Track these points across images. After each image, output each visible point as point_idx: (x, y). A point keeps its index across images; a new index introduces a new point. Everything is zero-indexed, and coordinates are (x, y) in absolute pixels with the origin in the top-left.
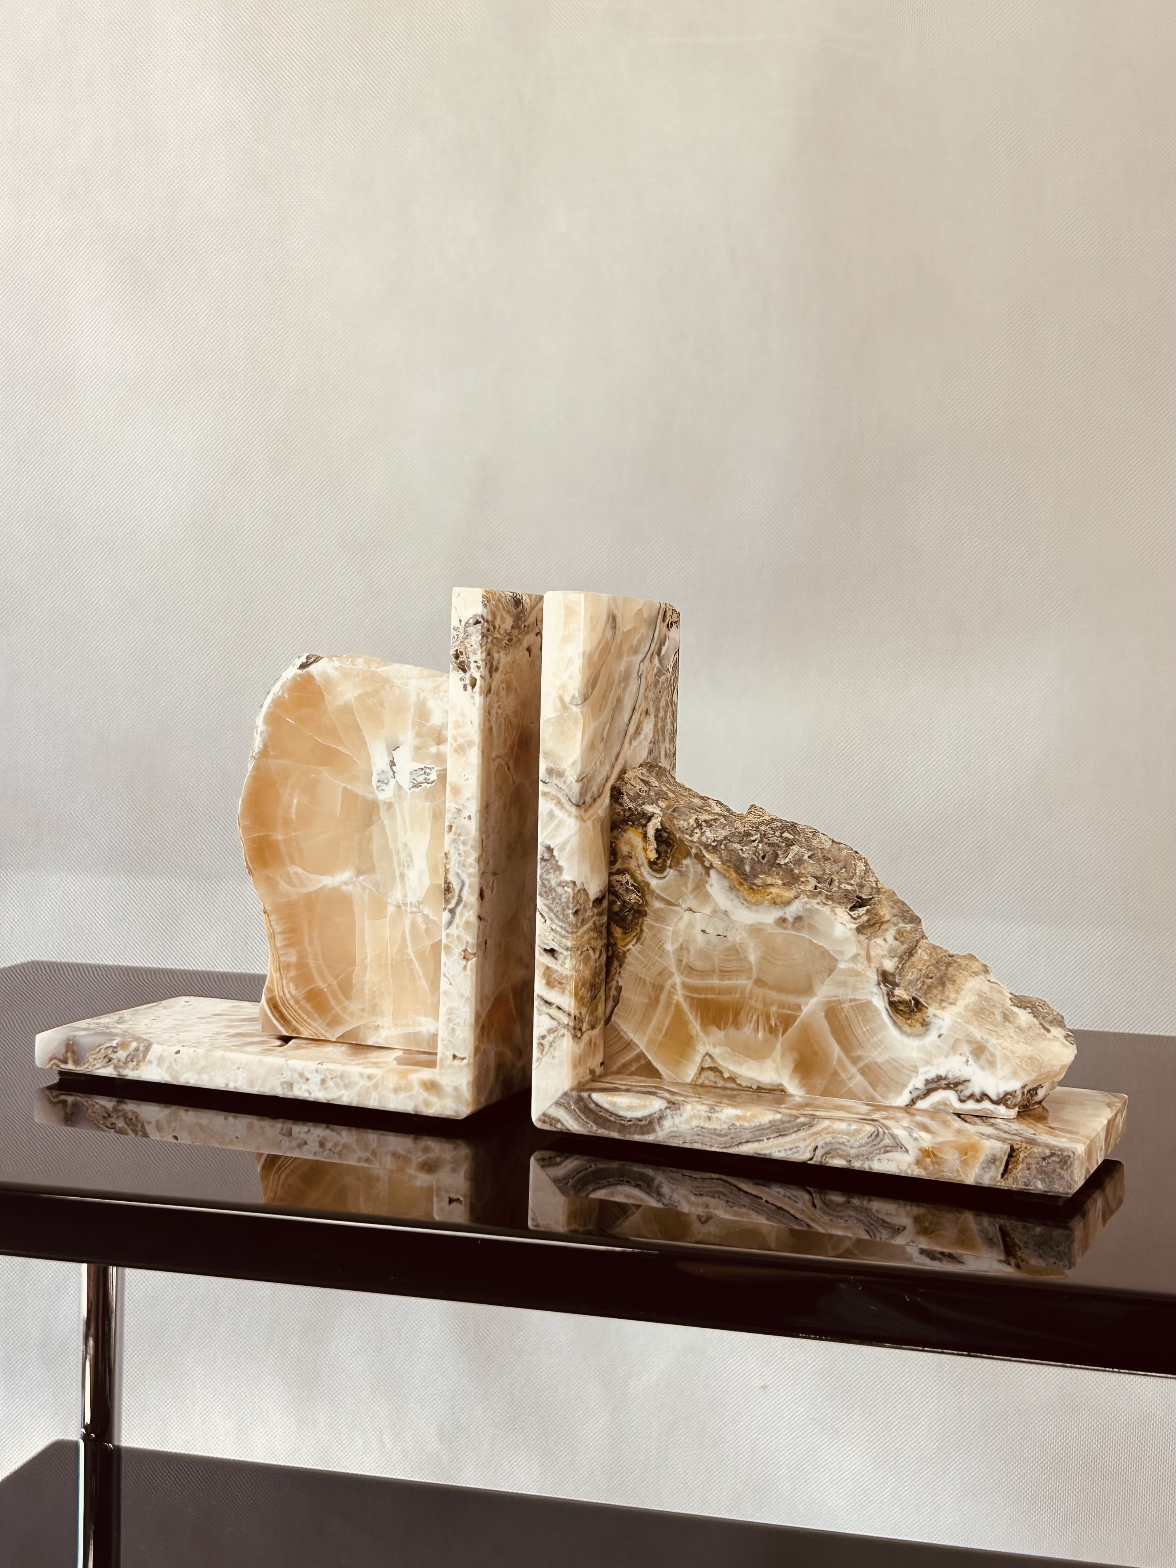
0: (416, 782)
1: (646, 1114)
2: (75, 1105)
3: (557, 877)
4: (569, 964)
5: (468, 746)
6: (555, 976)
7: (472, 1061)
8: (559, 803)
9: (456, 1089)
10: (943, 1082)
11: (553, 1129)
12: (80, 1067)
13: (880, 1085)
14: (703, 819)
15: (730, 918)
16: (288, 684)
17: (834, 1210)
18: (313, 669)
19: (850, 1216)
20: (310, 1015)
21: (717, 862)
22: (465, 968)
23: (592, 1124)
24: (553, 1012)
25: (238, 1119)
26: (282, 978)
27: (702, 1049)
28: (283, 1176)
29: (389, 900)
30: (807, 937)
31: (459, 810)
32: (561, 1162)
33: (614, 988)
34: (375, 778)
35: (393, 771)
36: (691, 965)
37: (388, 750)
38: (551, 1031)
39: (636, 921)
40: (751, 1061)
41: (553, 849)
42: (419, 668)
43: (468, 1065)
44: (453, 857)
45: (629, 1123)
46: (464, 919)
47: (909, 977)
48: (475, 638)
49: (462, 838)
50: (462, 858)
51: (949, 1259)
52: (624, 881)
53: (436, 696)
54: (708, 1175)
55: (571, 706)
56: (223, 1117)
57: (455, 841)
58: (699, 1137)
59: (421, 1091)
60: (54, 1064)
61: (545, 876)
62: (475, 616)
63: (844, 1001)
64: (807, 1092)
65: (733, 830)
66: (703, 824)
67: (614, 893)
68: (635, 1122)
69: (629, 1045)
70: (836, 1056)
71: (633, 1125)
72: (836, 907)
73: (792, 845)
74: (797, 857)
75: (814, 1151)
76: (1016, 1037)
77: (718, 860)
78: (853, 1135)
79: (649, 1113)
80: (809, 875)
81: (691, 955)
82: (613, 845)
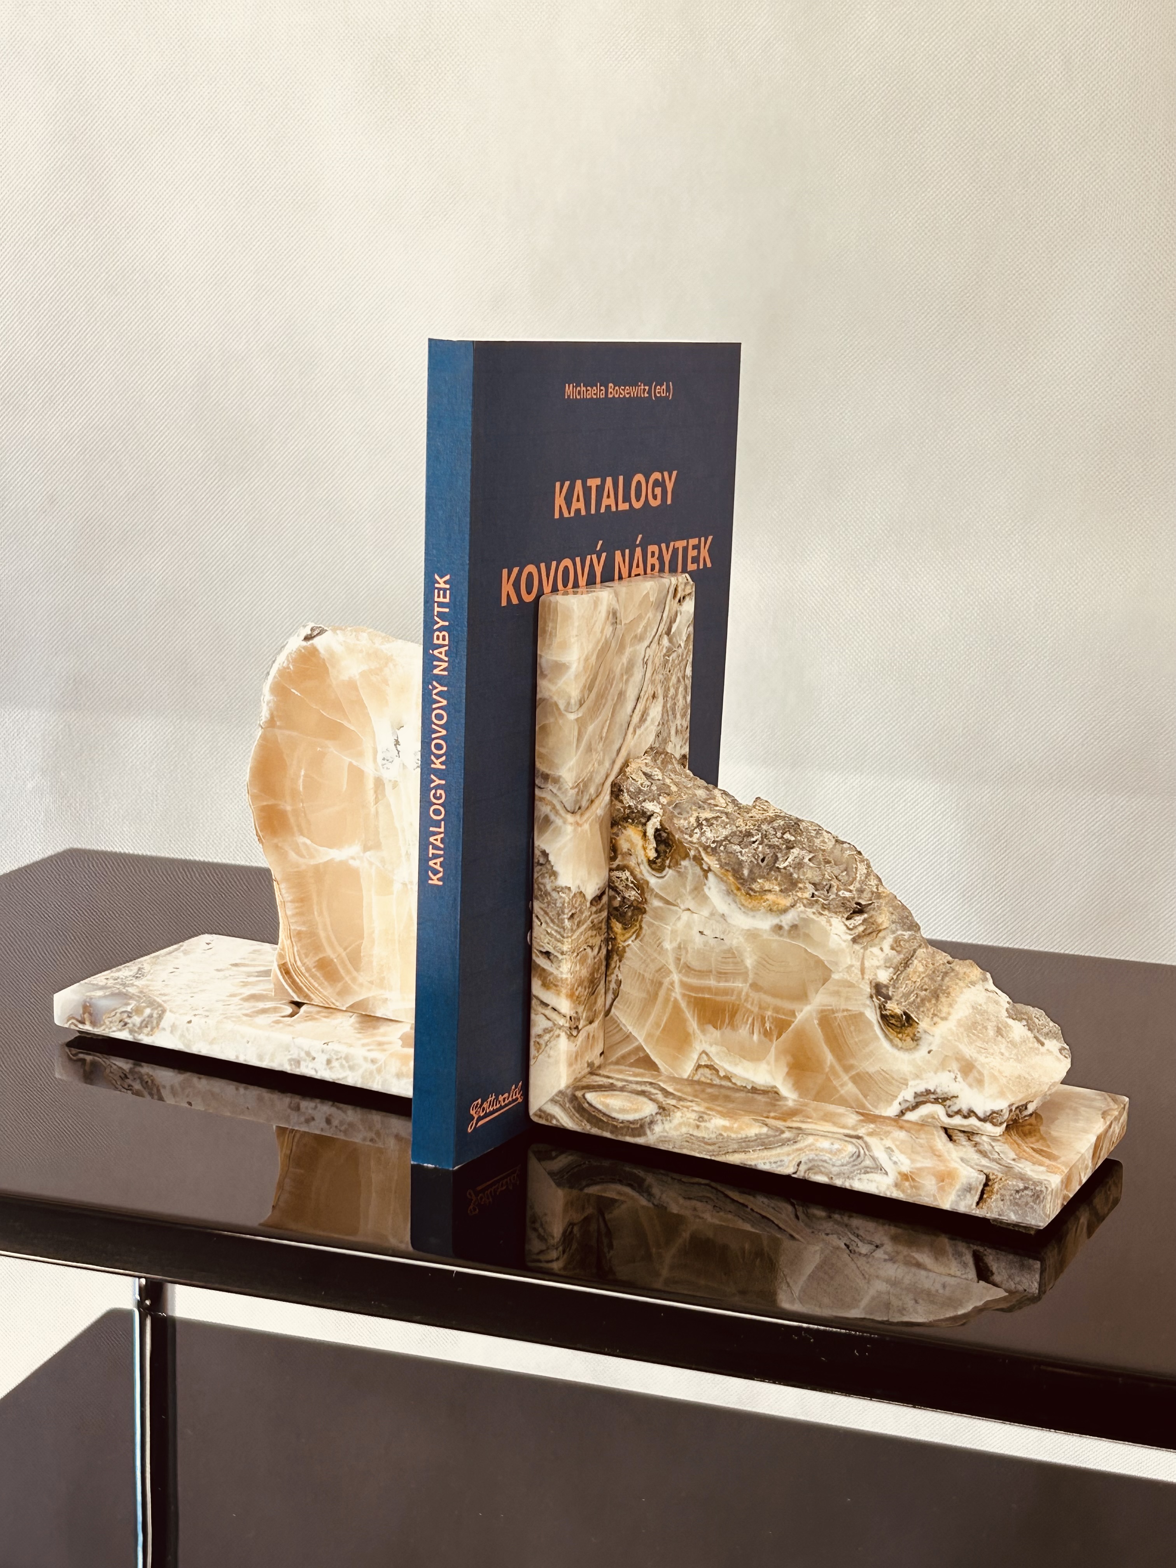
1: (637, 1118)
3: (552, 882)
6: (550, 978)
8: (554, 809)
10: (932, 1097)
11: (549, 1124)
12: (98, 1029)
13: (871, 1093)
14: (704, 818)
15: (727, 922)
16: (293, 655)
18: (317, 641)
20: (320, 984)
21: (715, 865)
23: (586, 1122)
24: (549, 1012)
26: (293, 946)
27: (698, 1046)
29: (395, 878)
30: (803, 946)
33: (613, 981)
34: (379, 757)
35: (397, 750)
36: (689, 964)
37: (393, 728)
38: (547, 1031)
39: (636, 918)
40: (746, 1062)
41: (549, 855)
45: (621, 1125)
52: (624, 878)
55: (565, 713)
58: (688, 1143)
60: (73, 1023)
61: (541, 880)
63: (837, 1011)
64: (800, 1096)
65: (735, 829)
66: (704, 822)
67: (615, 889)
68: (627, 1124)
69: (628, 1037)
70: (829, 1063)
71: (625, 1127)
72: (831, 917)
73: (792, 848)
74: (797, 860)
75: (798, 1165)
76: (1007, 1054)
77: (717, 862)
78: (836, 1154)
79: (641, 1117)
80: (807, 881)
81: (689, 955)
82: (614, 841)
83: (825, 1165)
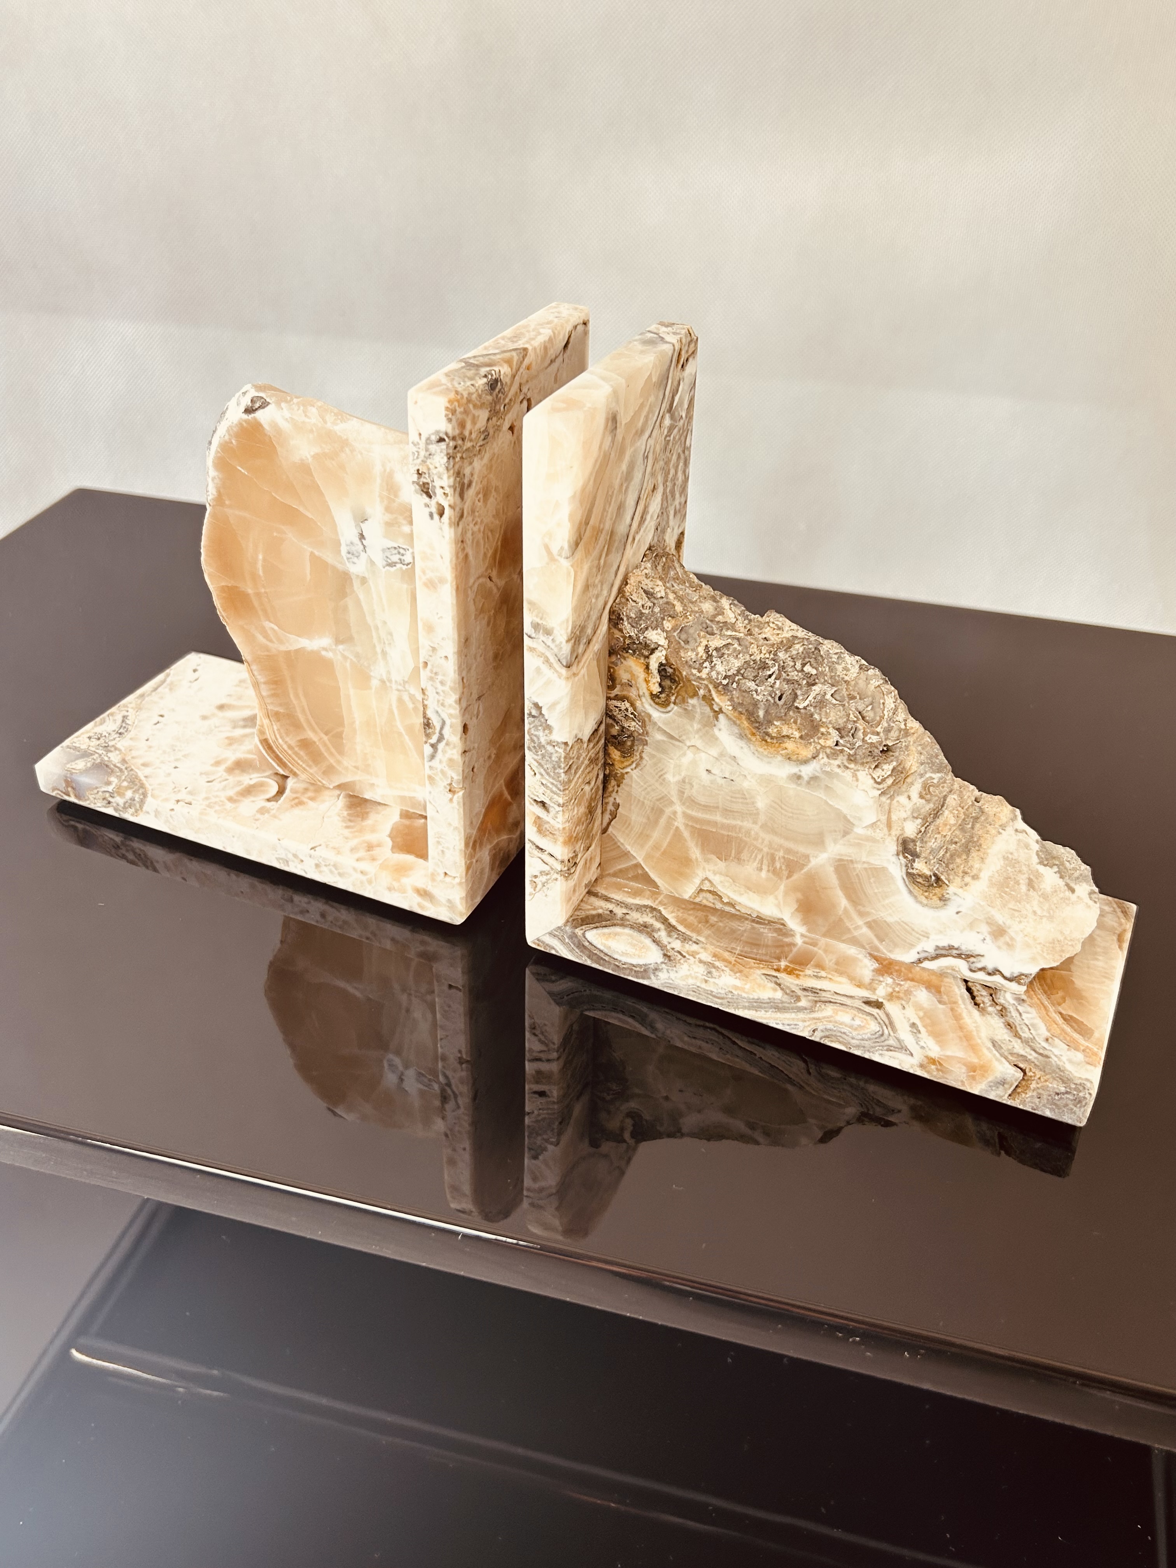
0: (390, 561)
1: (641, 963)
3: (547, 735)
4: (561, 818)
5: (439, 582)
6: (547, 826)
7: (464, 880)
8: (547, 661)
9: (450, 899)
10: (955, 952)
11: (548, 952)
12: (83, 801)
13: (887, 941)
14: (713, 647)
15: (738, 764)
16: (234, 429)
18: (261, 415)
20: (305, 762)
21: (727, 705)
22: (451, 800)
23: (586, 958)
24: (546, 857)
26: (272, 724)
27: (700, 874)
29: (372, 674)
30: (824, 798)
31: (434, 649)
33: (611, 804)
34: (344, 550)
35: (363, 544)
36: (693, 798)
37: (356, 520)
38: (543, 873)
39: (635, 748)
40: (753, 894)
41: (541, 708)
43: (460, 884)
44: (431, 694)
45: (624, 965)
46: (447, 756)
48: (439, 459)
49: (440, 677)
50: (442, 697)
52: (623, 708)
54: (701, 1023)
55: (559, 558)
57: (431, 679)
58: (694, 992)
59: (415, 895)
60: (59, 793)
61: (533, 731)
62: (437, 432)
63: (857, 862)
64: (809, 931)
65: (748, 658)
66: (714, 653)
67: (612, 717)
68: (630, 965)
69: (626, 855)
70: (843, 907)
71: (628, 968)
72: (858, 770)
73: (814, 685)
74: (819, 698)
75: (815, 1031)
76: (1039, 912)
77: (729, 703)
78: (856, 1029)
79: (645, 963)
80: (830, 726)
81: (694, 791)
82: (612, 670)
83: (844, 1036)
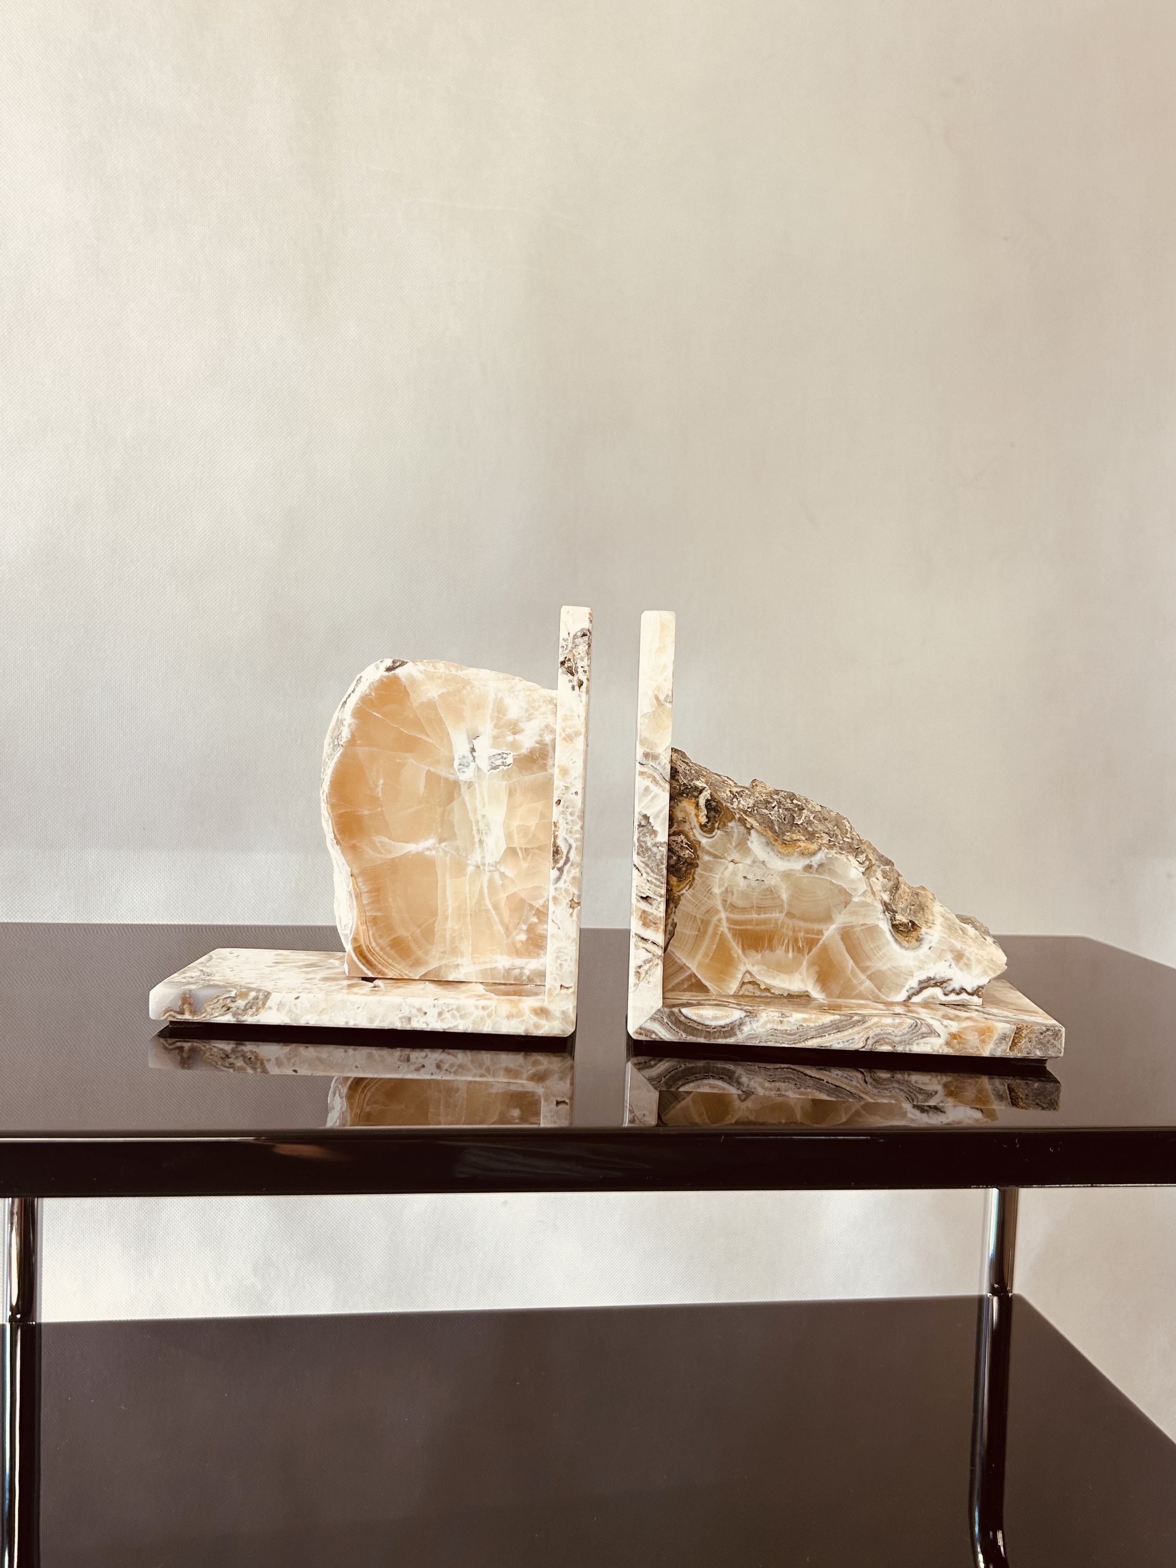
0: (494, 765)
1: (728, 1023)
2: (192, 1050)
3: (652, 839)
5: (575, 735)
6: (651, 918)
7: (575, 989)
8: (654, 779)
9: (563, 1012)
10: (932, 982)
11: (648, 1039)
12: (198, 1016)
13: (884, 986)
14: (734, 791)
15: (766, 866)
16: (376, 684)
17: (881, 1084)
18: (399, 671)
19: (894, 1088)
20: (394, 959)
21: (755, 824)
22: (571, 915)
23: (682, 1033)
24: (649, 946)
25: (358, 1051)
26: (368, 930)
27: (743, 968)
28: (369, 1095)
29: (469, 862)
30: (829, 879)
31: (567, 788)
32: (655, 1065)
34: (456, 763)
35: (473, 756)
36: (734, 904)
37: (469, 739)
38: (646, 962)
39: (689, 871)
40: (782, 975)
41: (649, 817)
42: (494, 672)
43: (572, 993)
44: (562, 825)
45: (714, 1030)
46: (571, 875)
47: (900, 905)
48: (582, 647)
49: (570, 810)
50: (570, 827)
51: (935, 1111)
52: (679, 841)
53: (512, 695)
54: (778, 1066)
55: (665, 703)
56: (343, 1050)
57: (563, 812)
58: (772, 1037)
59: (532, 1016)
60: (170, 1015)
61: (641, 839)
62: (582, 630)
63: (856, 927)
64: (830, 996)
66: (737, 795)
67: (671, 850)
68: (719, 1029)
69: (682, 968)
70: (849, 968)
71: (718, 1031)
73: (804, 809)
74: (807, 819)
75: (866, 1041)
77: (755, 822)
78: (897, 1027)
79: (731, 1021)
80: (821, 832)
81: (734, 897)
83: (889, 1036)
